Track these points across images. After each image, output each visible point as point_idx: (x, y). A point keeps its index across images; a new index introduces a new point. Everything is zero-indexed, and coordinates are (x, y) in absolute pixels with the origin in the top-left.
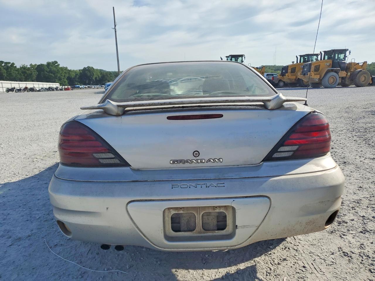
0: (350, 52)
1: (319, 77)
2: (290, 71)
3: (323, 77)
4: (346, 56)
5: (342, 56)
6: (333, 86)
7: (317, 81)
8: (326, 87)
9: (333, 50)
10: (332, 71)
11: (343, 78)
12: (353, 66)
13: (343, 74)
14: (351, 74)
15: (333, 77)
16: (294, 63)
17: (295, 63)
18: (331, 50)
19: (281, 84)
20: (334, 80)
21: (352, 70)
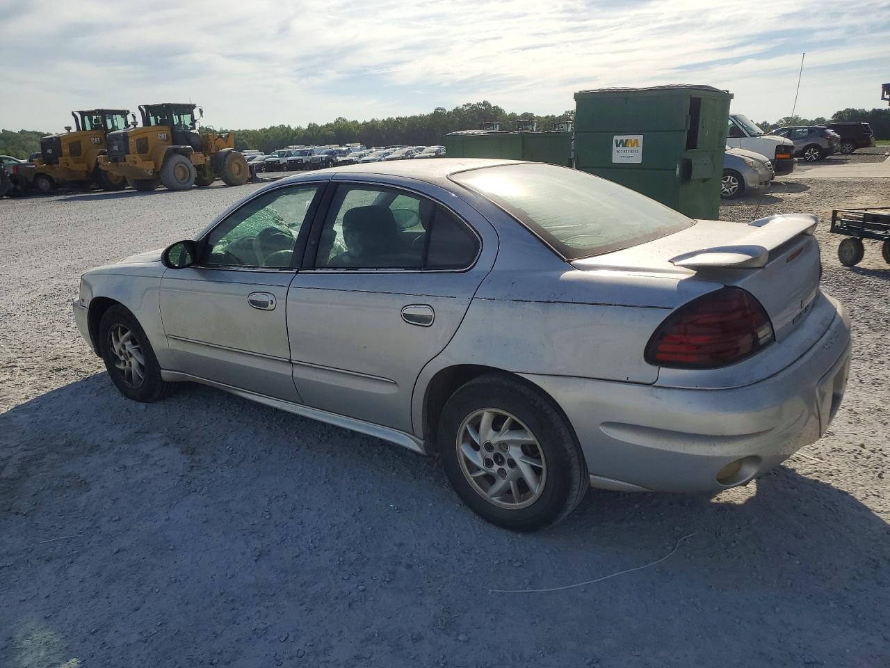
0: (201, 112)
1: (153, 165)
2: (68, 150)
3: (162, 166)
4: (195, 119)
5: (186, 119)
6: (187, 185)
7: (151, 174)
8: (172, 189)
9: (165, 104)
10: (176, 151)
11: (199, 168)
12: (213, 143)
13: (200, 158)
14: (211, 158)
15: (183, 165)
16: (71, 131)
17: (74, 130)
18: (163, 104)
19: (44, 184)
20: (185, 171)
21: (213, 151)
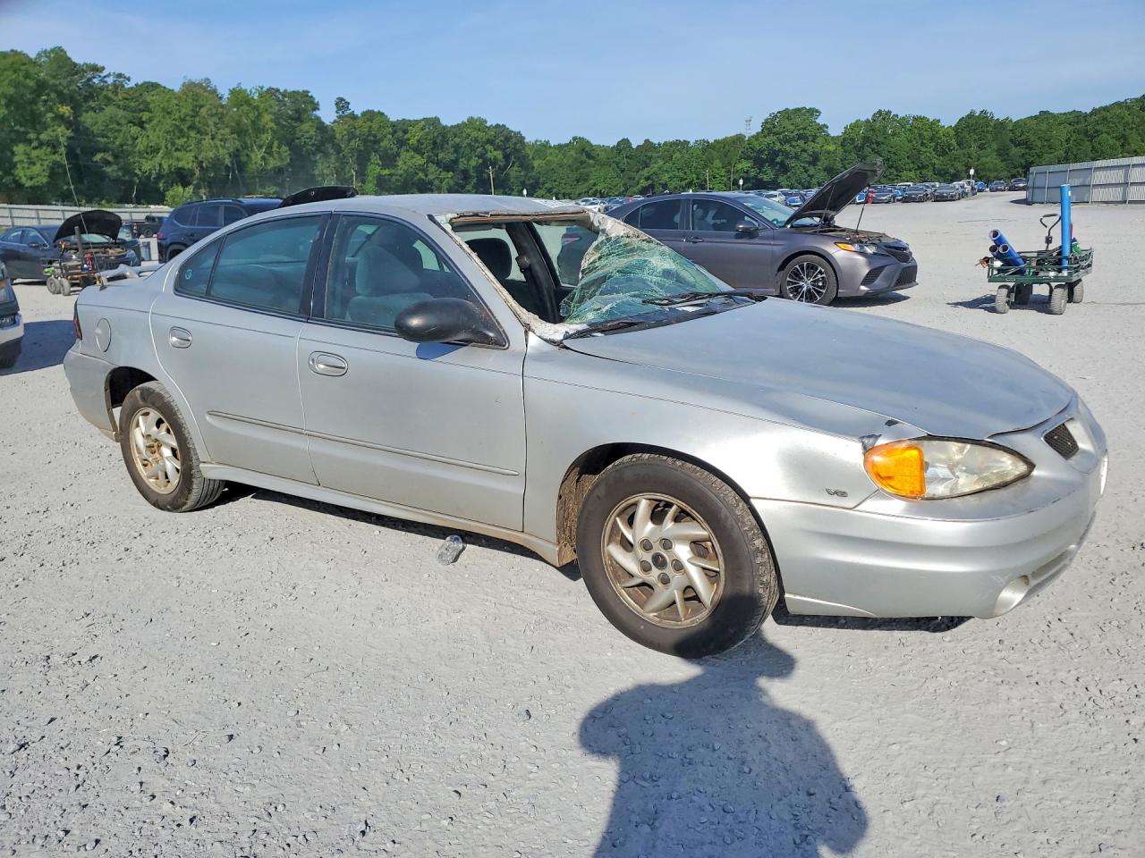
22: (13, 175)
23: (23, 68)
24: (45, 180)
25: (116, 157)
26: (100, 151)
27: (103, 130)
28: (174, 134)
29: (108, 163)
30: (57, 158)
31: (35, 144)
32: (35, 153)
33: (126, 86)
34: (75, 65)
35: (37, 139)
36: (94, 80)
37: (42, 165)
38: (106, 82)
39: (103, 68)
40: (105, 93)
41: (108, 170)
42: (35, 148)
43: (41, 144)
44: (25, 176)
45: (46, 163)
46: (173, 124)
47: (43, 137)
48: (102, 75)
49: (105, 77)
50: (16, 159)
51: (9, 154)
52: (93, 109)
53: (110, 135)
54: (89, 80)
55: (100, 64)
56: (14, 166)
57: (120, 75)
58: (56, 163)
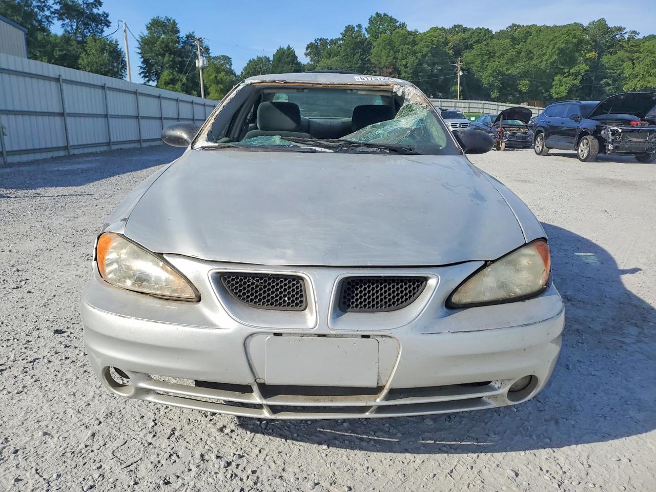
22: (549, 92)
23: (573, 32)
24: (564, 95)
25: (615, 81)
26: (605, 78)
27: (612, 65)
28: (651, 66)
29: (609, 85)
30: (575, 82)
31: (567, 74)
32: (564, 80)
33: (636, 38)
34: (609, 28)
35: (569, 71)
36: (617, 36)
37: (566, 86)
38: (623, 37)
39: (625, 28)
40: (620, 43)
41: (607, 88)
42: (566, 77)
43: (570, 74)
44: (555, 92)
45: (569, 85)
46: (652, 60)
47: (572, 71)
48: (623, 33)
49: (624, 33)
50: (554, 83)
51: (551, 80)
52: (611, 53)
53: (615, 68)
54: (614, 36)
55: (623, 26)
56: (551, 87)
57: (634, 32)
58: (574, 85)
